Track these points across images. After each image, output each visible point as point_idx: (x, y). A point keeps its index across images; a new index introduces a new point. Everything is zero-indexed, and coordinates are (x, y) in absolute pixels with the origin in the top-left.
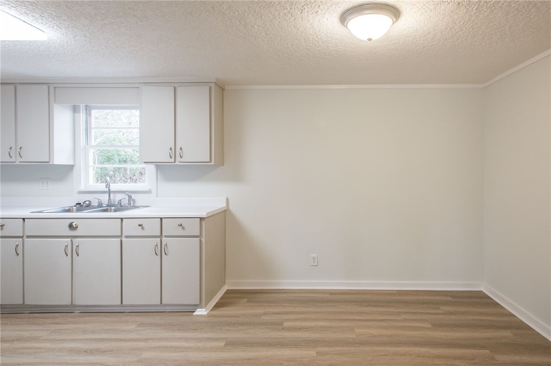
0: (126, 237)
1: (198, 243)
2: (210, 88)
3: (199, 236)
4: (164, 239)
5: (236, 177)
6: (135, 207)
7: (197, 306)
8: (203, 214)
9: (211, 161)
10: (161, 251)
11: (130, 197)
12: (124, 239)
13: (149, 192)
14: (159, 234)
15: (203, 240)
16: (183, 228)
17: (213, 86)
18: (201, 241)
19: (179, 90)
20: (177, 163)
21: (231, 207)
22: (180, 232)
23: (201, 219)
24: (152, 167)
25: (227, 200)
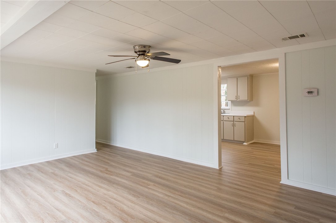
0: (225, 121)
1: (244, 124)
2: (248, 77)
3: (244, 122)
4: (234, 122)
5: (257, 104)
6: (225, 113)
7: (244, 142)
8: (246, 115)
9: (248, 100)
10: (234, 125)
11: (224, 111)
12: (224, 121)
13: (229, 109)
14: (233, 120)
15: (246, 123)
16: (240, 119)
17: (249, 76)
18: (245, 123)
19: (238, 78)
20: (238, 100)
21: (255, 115)
22: (239, 120)
23: (245, 117)
24: (230, 101)
25: (254, 112)
